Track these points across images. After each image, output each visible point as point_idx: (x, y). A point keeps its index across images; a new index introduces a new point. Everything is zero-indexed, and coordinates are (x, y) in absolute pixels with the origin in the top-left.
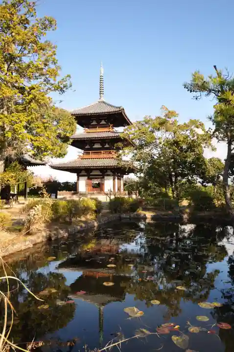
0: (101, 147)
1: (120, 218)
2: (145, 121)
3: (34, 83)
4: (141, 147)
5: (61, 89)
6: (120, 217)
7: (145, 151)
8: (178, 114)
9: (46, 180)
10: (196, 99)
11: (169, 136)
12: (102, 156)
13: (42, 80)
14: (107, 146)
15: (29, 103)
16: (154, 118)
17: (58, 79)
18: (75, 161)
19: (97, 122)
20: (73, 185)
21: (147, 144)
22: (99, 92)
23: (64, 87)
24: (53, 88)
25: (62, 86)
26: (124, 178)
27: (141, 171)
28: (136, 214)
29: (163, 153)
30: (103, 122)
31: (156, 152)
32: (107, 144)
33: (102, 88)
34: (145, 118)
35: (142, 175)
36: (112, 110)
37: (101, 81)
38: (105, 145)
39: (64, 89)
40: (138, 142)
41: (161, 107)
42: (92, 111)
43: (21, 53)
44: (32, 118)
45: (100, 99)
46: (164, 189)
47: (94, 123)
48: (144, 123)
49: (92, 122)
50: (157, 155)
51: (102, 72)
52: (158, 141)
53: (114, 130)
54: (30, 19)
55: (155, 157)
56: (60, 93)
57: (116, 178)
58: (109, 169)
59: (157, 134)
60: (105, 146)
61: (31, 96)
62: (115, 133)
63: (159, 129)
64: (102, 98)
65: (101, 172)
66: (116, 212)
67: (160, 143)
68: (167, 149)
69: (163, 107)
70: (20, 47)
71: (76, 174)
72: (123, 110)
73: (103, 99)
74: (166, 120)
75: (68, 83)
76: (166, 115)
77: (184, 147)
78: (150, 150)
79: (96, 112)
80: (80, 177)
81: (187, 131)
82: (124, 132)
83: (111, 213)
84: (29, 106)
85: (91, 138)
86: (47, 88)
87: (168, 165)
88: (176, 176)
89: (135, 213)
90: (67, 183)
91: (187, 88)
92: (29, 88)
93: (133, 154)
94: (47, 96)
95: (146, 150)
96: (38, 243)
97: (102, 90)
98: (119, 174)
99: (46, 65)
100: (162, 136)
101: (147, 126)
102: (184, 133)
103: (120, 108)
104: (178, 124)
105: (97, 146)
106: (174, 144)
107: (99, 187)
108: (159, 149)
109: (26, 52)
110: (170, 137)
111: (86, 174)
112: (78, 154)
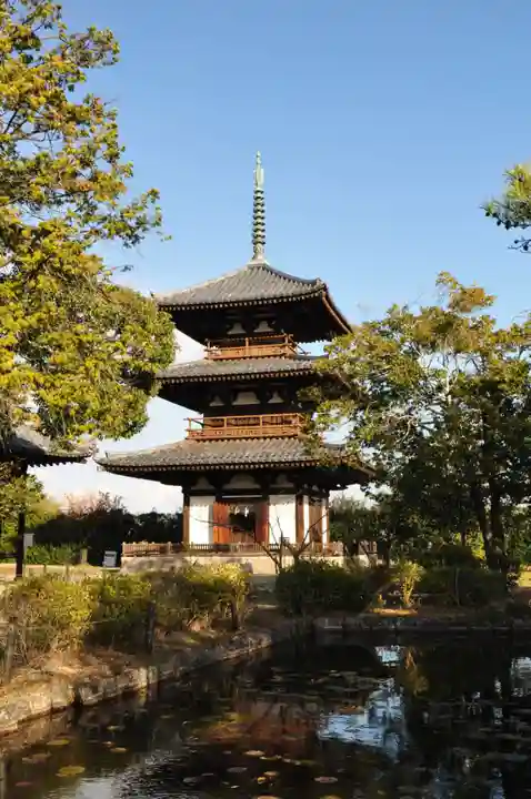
0: (258, 402)
1: (313, 633)
2: (389, 322)
3: (48, 215)
4: (379, 402)
5: (129, 231)
6: (312, 627)
7: (390, 414)
8: (489, 299)
9: (88, 506)
10: (526, 248)
11: (467, 366)
12: (260, 430)
13: (73, 207)
14: (276, 400)
15: (33, 275)
16: (415, 311)
17: (124, 201)
18: (177, 449)
19: (244, 328)
20: (172, 521)
21: (399, 393)
22: (252, 238)
23: (140, 223)
24: (106, 231)
25: (132, 223)
26: (331, 499)
27: (381, 476)
28: (365, 619)
29: (451, 421)
30: (263, 328)
31: (426, 417)
32: (275, 395)
33: (259, 227)
34: (390, 312)
35: (386, 489)
36: (292, 289)
37: (256, 211)
38: (271, 397)
39: (139, 232)
40: (369, 386)
41: (436, 278)
42: (230, 296)
43: (11, 129)
44: (40, 320)
45: (254, 258)
46: (459, 537)
47: (237, 330)
48: (387, 328)
49: (231, 328)
50: (432, 426)
51: (261, 181)
52: (434, 383)
53: (298, 350)
54: (42, 34)
55: (426, 434)
56: (126, 245)
57: (306, 498)
58: (282, 471)
59: (428, 361)
60: (271, 401)
61: (38, 255)
62: (300, 358)
63: (433, 347)
64: (260, 257)
65: (256, 482)
66: (298, 612)
67: (440, 388)
68: (462, 405)
69: (442, 280)
70: (10, 114)
71: (180, 488)
72: (325, 289)
73: (262, 259)
74: (455, 317)
75: (149, 213)
76: (455, 304)
77: (515, 401)
78: (409, 412)
79: (241, 297)
80: (192, 499)
81: (522, 349)
82: (327, 357)
83: (284, 612)
84: (33, 283)
85: (226, 376)
86: (87, 228)
87: (468, 457)
88: (496, 492)
89: (362, 615)
90: (154, 515)
91: (495, 215)
92: (34, 231)
93: (352, 424)
94: (87, 253)
95: (397, 411)
96: (39, 716)
97: (259, 233)
98: (315, 488)
99: (85, 163)
100: (445, 365)
101: (397, 336)
102: (512, 355)
103: (314, 283)
104: (495, 329)
105: (243, 400)
106: (482, 391)
107: (251, 528)
108: (438, 409)
109: (28, 127)
110: (470, 369)
111: (212, 487)
112: (187, 427)
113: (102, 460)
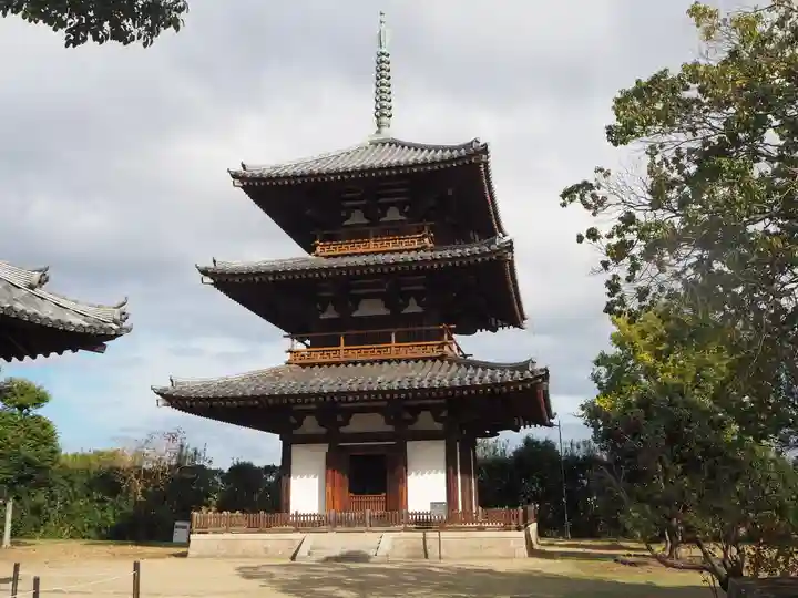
0: (387, 312)
12: (391, 350)
14: (413, 308)
19: (366, 216)
30: (393, 215)
32: (412, 302)
38: (406, 305)
45: (378, 132)
47: (357, 218)
49: (348, 217)
57: (458, 446)
58: (427, 406)
60: (406, 311)
65: (388, 422)
80: (295, 448)
111: (323, 430)
112: (288, 347)
113: (166, 390)
